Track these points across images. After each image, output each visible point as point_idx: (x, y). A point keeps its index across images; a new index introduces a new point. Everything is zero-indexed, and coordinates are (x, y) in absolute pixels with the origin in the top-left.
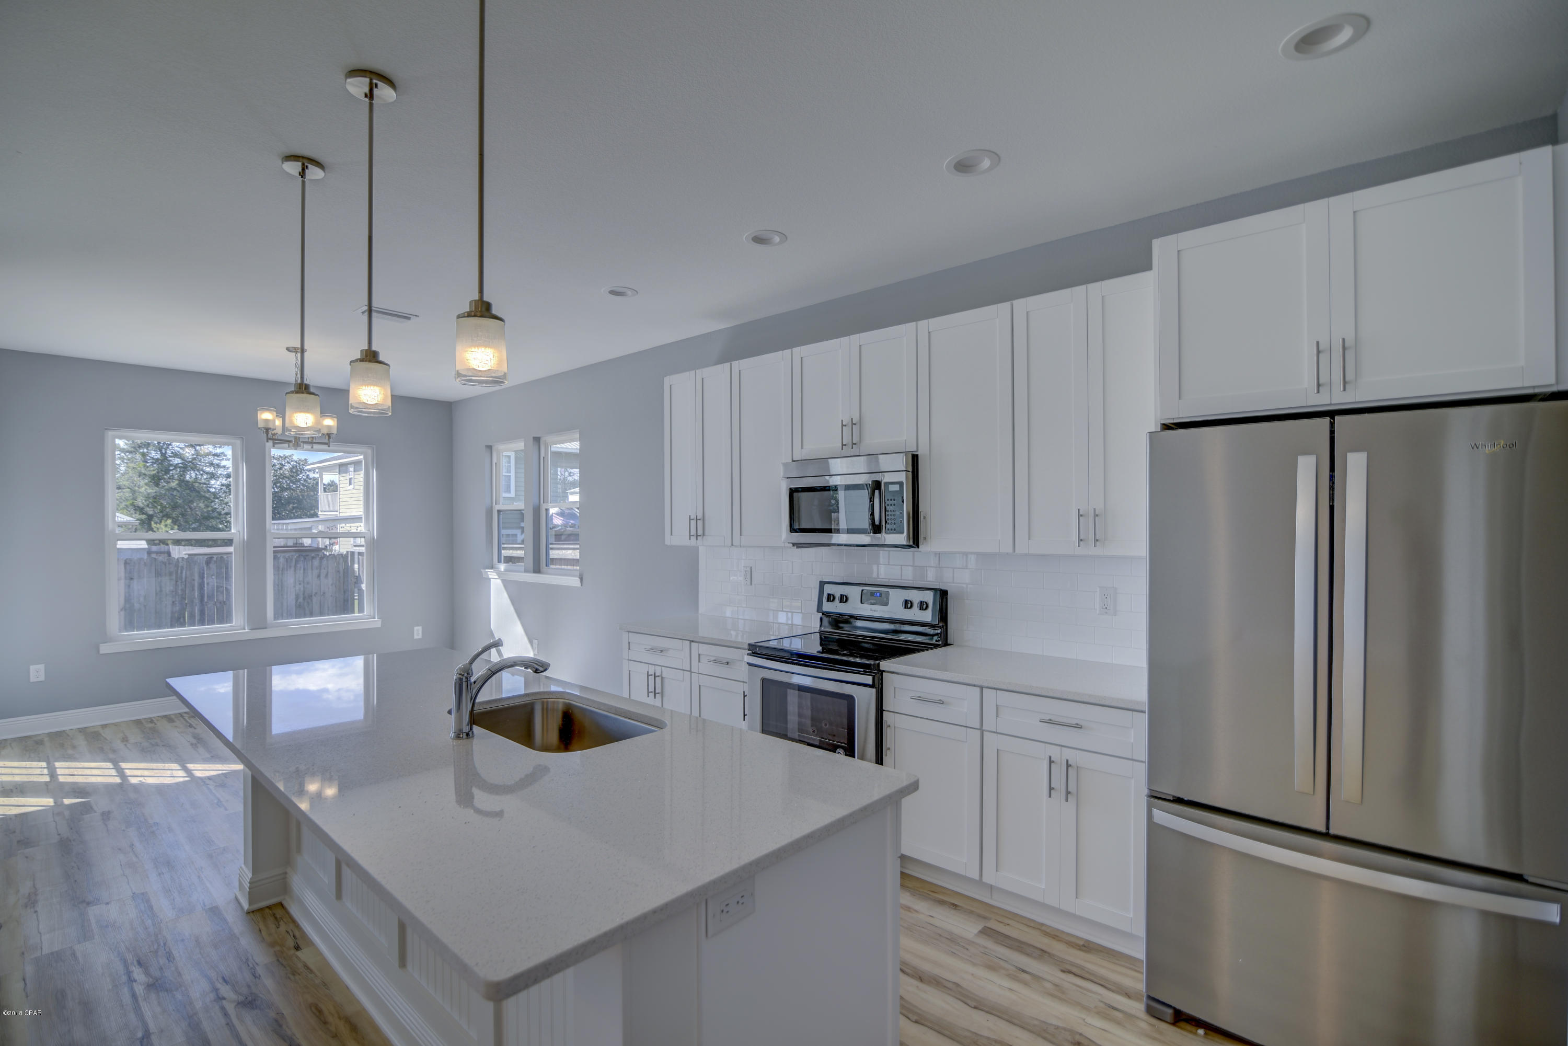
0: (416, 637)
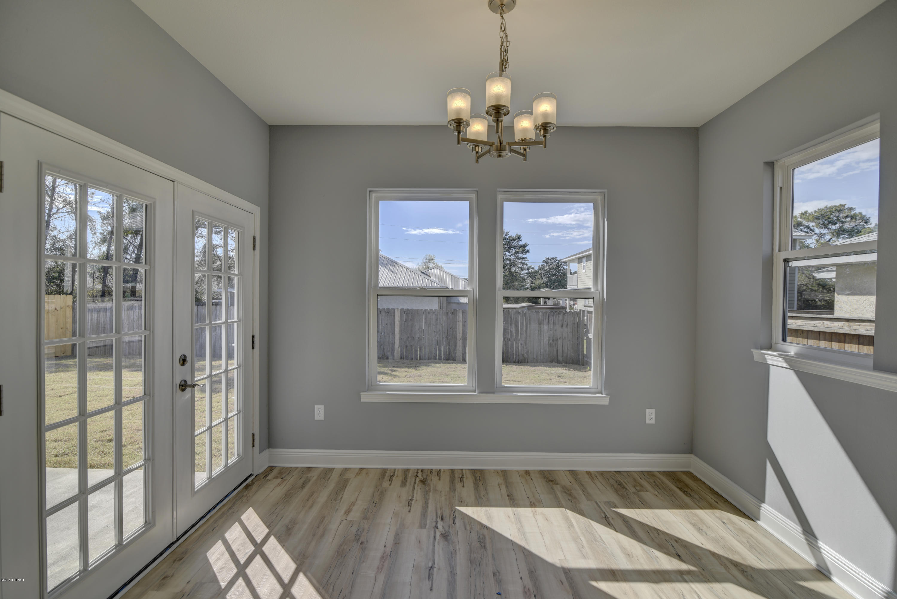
0: (648, 422)
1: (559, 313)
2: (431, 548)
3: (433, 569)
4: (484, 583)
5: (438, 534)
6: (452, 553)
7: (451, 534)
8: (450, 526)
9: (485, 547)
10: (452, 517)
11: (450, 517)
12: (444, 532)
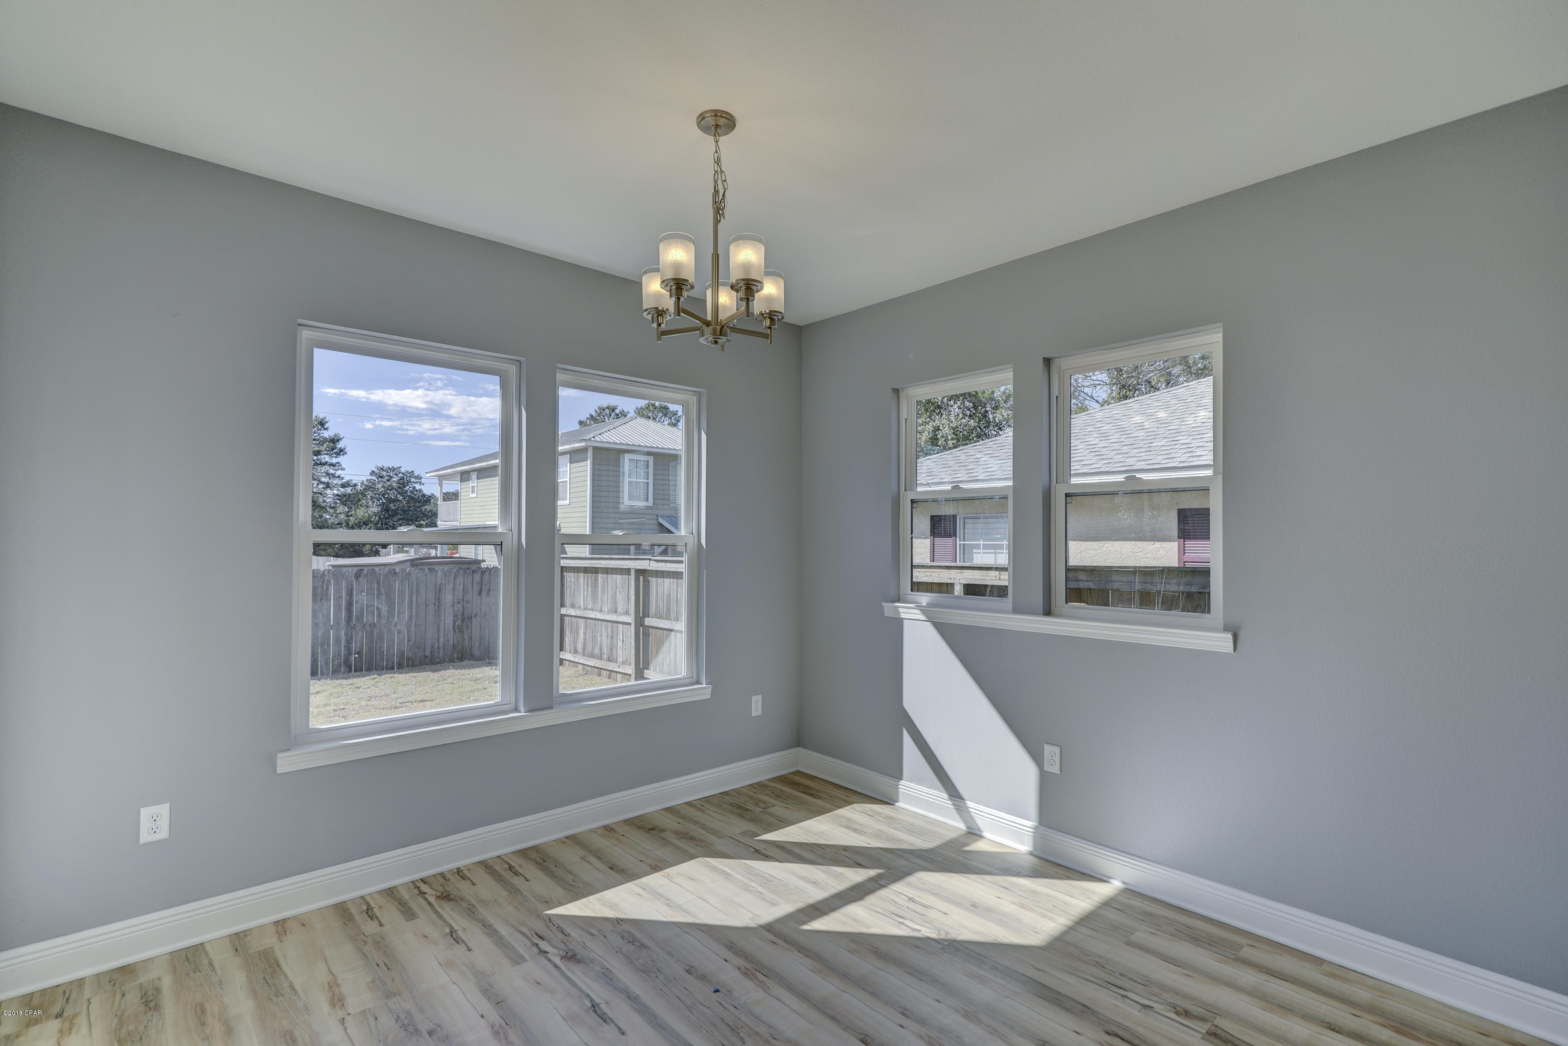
0: (754, 714)
1: (474, 572)
2: (566, 982)
3: (599, 1008)
4: (686, 989)
5: (557, 960)
6: (605, 975)
7: (578, 951)
8: (565, 941)
9: (643, 946)
10: (554, 929)
11: (551, 930)
12: (563, 954)
